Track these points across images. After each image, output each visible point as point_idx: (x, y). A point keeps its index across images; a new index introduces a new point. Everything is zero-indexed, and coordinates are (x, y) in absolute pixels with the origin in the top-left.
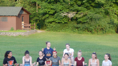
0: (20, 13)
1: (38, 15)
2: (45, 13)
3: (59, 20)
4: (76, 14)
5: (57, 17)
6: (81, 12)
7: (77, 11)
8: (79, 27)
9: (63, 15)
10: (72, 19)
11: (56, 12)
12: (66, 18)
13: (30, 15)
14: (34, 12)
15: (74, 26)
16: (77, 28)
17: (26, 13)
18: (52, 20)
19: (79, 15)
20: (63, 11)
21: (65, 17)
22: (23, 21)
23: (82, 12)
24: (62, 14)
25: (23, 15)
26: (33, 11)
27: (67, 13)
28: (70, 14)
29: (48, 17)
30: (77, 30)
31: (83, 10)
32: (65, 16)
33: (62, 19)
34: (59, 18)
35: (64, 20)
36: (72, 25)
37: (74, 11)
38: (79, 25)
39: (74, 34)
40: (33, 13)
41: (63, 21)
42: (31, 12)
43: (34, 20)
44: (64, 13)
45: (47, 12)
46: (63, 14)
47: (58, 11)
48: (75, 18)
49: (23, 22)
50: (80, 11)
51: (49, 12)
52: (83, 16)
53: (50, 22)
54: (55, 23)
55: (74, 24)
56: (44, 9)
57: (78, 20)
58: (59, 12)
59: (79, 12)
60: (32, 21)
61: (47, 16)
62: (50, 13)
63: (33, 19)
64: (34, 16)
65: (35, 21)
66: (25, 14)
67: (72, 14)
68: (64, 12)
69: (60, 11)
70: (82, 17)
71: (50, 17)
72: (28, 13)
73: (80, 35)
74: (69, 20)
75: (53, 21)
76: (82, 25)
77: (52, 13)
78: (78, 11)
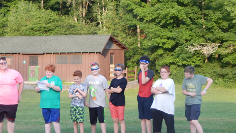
0: (107, 48)
1: (143, 51)
2: (156, 46)
3: (185, 60)
4: (219, 46)
5: (180, 54)
6: (228, 42)
7: (220, 42)
8: (226, 75)
9: (192, 49)
10: (211, 58)
11: (177, 45)
12: (198, 57)
13: (127, 52)
14: (134, 46)
15: (215, 72)
16: (223, 76)
17: (118, 48)
18: (171, 61)
19: (224, 49)
20: (192, 41)
21: (197, 53)
22: (112, 64)
23: (231, 42)
24: (190, 47)
25: (112, 52)
26: (132, 43)
27: (200, 45)
28: (206, 48)
29: (161, 56)
30: (221, 80)
31: (232, 39)
32: (196, 51)
33: (189, 58)
34: (184, 56)
35: (194, 60)
36: (211, 71)
37: (213, 42)
38: (224, 69)
39: (217, 89)
40: (132, 47)
41: (193, 62)
42: (127, 46)
43: (135, 61)
44: (194, 46)
45: (159, 44)
46: (192, 47)
47: (182, 41)
48: (217, 56)
49: (112, 66)
50: (226, 41)
51: (164, 44)
52: (233, 51)
53: (166, 65)
54: (177, 66)
55: (216, 67)
56: (153, 39)
57: (224, 59)
58: (183, 44)
59: (225, 43)
60: (129, 63)
61: (160, 52)
62: (165, 46)
63: (132, 60)
64: (134, 54)
65: (135, 64)
66: (116, 49)
67: (210, 48)
68: (194, 44)
69: (187, 42)
70: (231, 54)
71: (166, 55)
72: (122, 47)
73: (229, 89)
74: (204, 61)
75: (173, 63)
76: (231, 70)
77: (170, 47)
78: (222, 42)
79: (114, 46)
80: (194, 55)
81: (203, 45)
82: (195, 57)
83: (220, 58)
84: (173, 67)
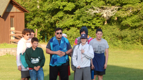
0: (7, 11)
1: (42, 14)
2: (57, 9)
3: (84, 22)
4: (119, 9)
5: (81, 16)
6: (127, 5)
7: (120, 5)
8: (125, 37)
9: (92, 12)
10: (110, 21)
11: (77, 7)
12: (98, 19)
14: (34, 8)
15: (114, 34)
16: (122, 38)
17: (18, 11)
18: (71, 24)
19: (124, 12)
20: (92, 4)
21: (97, 16)
22: (12, 26)
23: (130, 5)
24: (90, 10)
25: (12, 15)
26: (32, 5)
27: (100, 8)
28: (106, 11)
29: (61, 18)
30: (120, 42)
31: (131, 2)
33: (90, 20)
34: (84, 18)
35: (94, 22)
36: (111, 33)
37: (113, 4)
38: (123, 31)
39: (116, 51)
40: (32, 10)
41: (93, 24)
42: (28, 9)
43: (35, 24)
44: (94, 9)
45: (59, 7)
46: (92, 10)
47: (82, 4)
48: (116, 19)
49: (13, 29)
50: (125, 4)
51: (64, 6)
52: (132, 14)
53: (67, 27)
54: (77, 28)
55: (115, 29)
56: (53, 2)
57: (123, 22)
58: (83, 7)
59: (124, 6)
60: (30, 26)
61: (60, 14)
62: (65, 9)
63: (32, 22)
64: (34, 17)
65: (35, 26)
66: (16, 12)
67: (110, 11)
68: (94, 7)
69: (87, 5)
70: (130, 17)
71: (66, 17)
72: (23, 10)
73: (127, 51)
74: (104, 23)
75: (73, 26)
76: (130, 32)
77: (70, 10)
78: (122, 5)
79: (14, 9)
80: (94, 17)
81: (103, 8)
82: (95, 19)
83: (119, 20)
84: (73, 29)
